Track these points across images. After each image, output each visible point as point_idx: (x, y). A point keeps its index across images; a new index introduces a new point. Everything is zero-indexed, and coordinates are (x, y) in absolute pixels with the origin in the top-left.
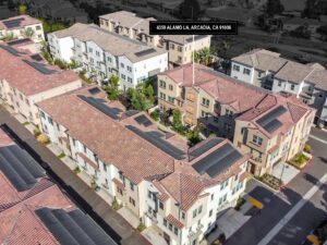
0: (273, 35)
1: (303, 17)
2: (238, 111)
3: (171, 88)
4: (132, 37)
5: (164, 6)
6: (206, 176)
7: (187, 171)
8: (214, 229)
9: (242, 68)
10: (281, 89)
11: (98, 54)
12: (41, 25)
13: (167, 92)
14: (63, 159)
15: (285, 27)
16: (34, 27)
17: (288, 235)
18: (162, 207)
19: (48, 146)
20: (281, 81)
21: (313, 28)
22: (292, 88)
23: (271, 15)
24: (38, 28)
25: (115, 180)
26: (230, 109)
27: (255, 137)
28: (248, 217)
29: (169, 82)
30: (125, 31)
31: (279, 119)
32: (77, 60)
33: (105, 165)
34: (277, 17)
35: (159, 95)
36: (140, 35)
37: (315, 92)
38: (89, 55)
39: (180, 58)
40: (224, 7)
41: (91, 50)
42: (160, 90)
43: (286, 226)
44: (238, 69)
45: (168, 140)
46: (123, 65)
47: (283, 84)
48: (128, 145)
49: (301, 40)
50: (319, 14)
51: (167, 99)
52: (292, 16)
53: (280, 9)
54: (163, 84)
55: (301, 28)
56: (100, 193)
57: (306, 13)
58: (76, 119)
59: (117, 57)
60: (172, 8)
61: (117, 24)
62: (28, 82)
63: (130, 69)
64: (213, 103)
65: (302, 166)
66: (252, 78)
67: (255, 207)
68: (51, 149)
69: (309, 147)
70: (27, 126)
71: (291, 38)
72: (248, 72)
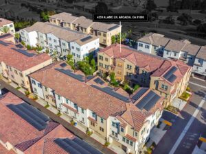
0: (153, 23)
1: (168, 11)
2: (150, 71)
3: (107, 60)
4: (72, 29)
5: (85, 7)
6: (144, 110)
7: (134, 108)
8: (148, 140)
9: (144, 45)
10: (169, 56)
11: (55, 41)
12: (13, 24)
13: (104, 62)
14: (48, 108)
15: (159, 17)
16: (8, 25)
17: (191, 139)
18: (122, 130)
19: (37, 101)
20: (168, 51)
21: (175, 18)
22: (175, 55)
23: (150, 11)
24: (11, 26)
25: (89, 118)
26: (145, 70)
27: (163, 85)
28: (165, 131)
29: (105, 56)
30: (67, 25)
31: (174, 74)
32: (41, 45)
33: (83, 110)
34: (153, 11)
35: (98, 64)
36: (78, 28)
37: (188, 56)
38: (49, 42)
39: (105, 40)
40: (121, 7)
41: (50, 39)
42: (99, 61)
43: (186, 134)
44: (142, 45)
45: (117, 92)
46: (73, 48)
47: (169, 53)
48: (95, 97)
49: (170, 25)
50: (177, 9)
51: (104, 66)
52: (162, 11)
53: (154, 7)
54: (101, 58)
55: (169, 18)
56: (77, 126)
57: (170, 9)
58: (58, 83)
59: (69, 43)
60: (90, 8)
61: (62, 21)
62: (19, 62)
63: (78, 49)
64: (134, 67)
65: (187, 99)
66: (151, 51)
67: (167, 125)
68: (39, 102)
69: (189, 88)
70: (19, 90)
71: (163, 24)
72: (148, 47)
